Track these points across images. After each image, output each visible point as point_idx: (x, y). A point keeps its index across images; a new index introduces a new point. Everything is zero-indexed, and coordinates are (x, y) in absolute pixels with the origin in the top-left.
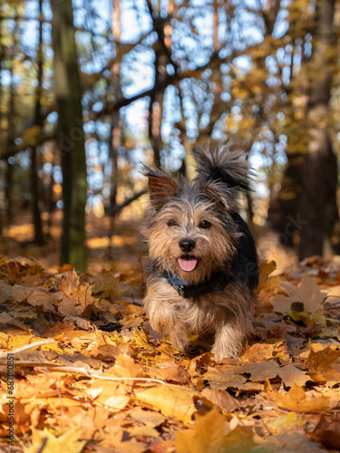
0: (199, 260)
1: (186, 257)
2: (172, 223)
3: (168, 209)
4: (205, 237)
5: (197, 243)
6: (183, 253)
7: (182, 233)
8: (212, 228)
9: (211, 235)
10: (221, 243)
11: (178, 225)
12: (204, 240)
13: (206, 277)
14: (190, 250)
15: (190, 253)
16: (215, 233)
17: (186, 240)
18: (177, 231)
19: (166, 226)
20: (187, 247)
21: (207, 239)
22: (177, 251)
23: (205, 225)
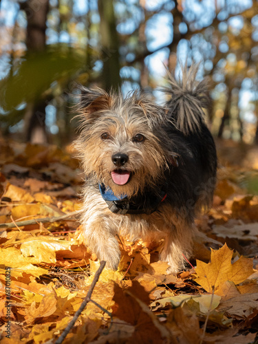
0: (132, 174)
1: (119, 172)
2: (106, 136)
3: (101, 123)
4: (138, 151)
5: (130, 157)
6: (115, 167)
7: (115, 147)
8: (146, 142)
9: (145, 149)
10: (155, 157)
11: (112, 139)
12: (137, 154)
13: (139, 192)
14: (123, 165)
15: (122, 168)
16: (149, 148)
17: (118, 154)
18: (110, 145)
19: (100, 140)
20: (120, 161)
21: (140, 153)
22: (110, 165)
23: (139, 139)
